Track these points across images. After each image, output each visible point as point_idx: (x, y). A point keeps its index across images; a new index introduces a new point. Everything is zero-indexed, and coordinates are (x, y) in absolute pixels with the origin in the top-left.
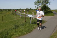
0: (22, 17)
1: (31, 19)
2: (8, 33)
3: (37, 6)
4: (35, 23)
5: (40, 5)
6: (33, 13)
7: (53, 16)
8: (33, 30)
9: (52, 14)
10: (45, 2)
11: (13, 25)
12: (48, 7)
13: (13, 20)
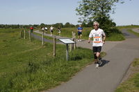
0: (46, 45)
1: (68, 49)
2: (12, 84)
3: (83, 16)
4: (78, 58)
5: (90, 16)
6: (74, 34)
7: (121, 42)
8: (73, 74)
9: (118, 36)
10: (102, 9)
11: (25, 65)
12: (110, 19)
13: (26, 51)
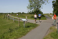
1: (24, 23)
3: (30, 10)
4: (28, 27)
5: (33, 10)
6: (26, 17)
7: (45, 20)
9: (44, 18)
10: (37, 7)
11: (7, 30)
12: (41, 11)
